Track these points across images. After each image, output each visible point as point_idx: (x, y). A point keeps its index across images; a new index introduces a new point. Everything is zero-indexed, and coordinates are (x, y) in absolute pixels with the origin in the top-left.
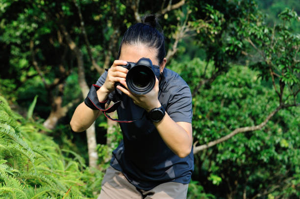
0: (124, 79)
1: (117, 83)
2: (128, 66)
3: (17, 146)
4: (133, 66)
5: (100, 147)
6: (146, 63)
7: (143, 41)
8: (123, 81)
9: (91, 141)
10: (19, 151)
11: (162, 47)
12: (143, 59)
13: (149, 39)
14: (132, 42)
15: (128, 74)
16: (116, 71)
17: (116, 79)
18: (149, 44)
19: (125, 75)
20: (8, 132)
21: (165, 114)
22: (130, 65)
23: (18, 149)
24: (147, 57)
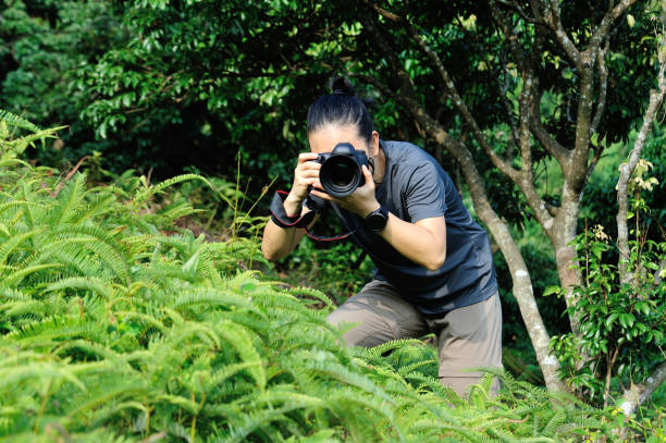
0: (318, 180)
1: (310, 187)
2: (321, 160)
3: (348, 393)
4: (327, 157)
5: (558, 340)
6: (343, 150)
7: (331, 120)
8: (317, 182)
9: (537, 333)
10: (354, 403)
11: (364, 117)
12: (341, 145)
13: (340, 114)
14: (317, 127)
15: (322, 170)
16: (307, 169)
17: (309, 181)
18: (341, 121)
19: (317, 173)
20: (322, 366)
21: (387, 217)
22: (323, 158)
23: (353, 398)
24: (345, 141)
